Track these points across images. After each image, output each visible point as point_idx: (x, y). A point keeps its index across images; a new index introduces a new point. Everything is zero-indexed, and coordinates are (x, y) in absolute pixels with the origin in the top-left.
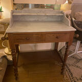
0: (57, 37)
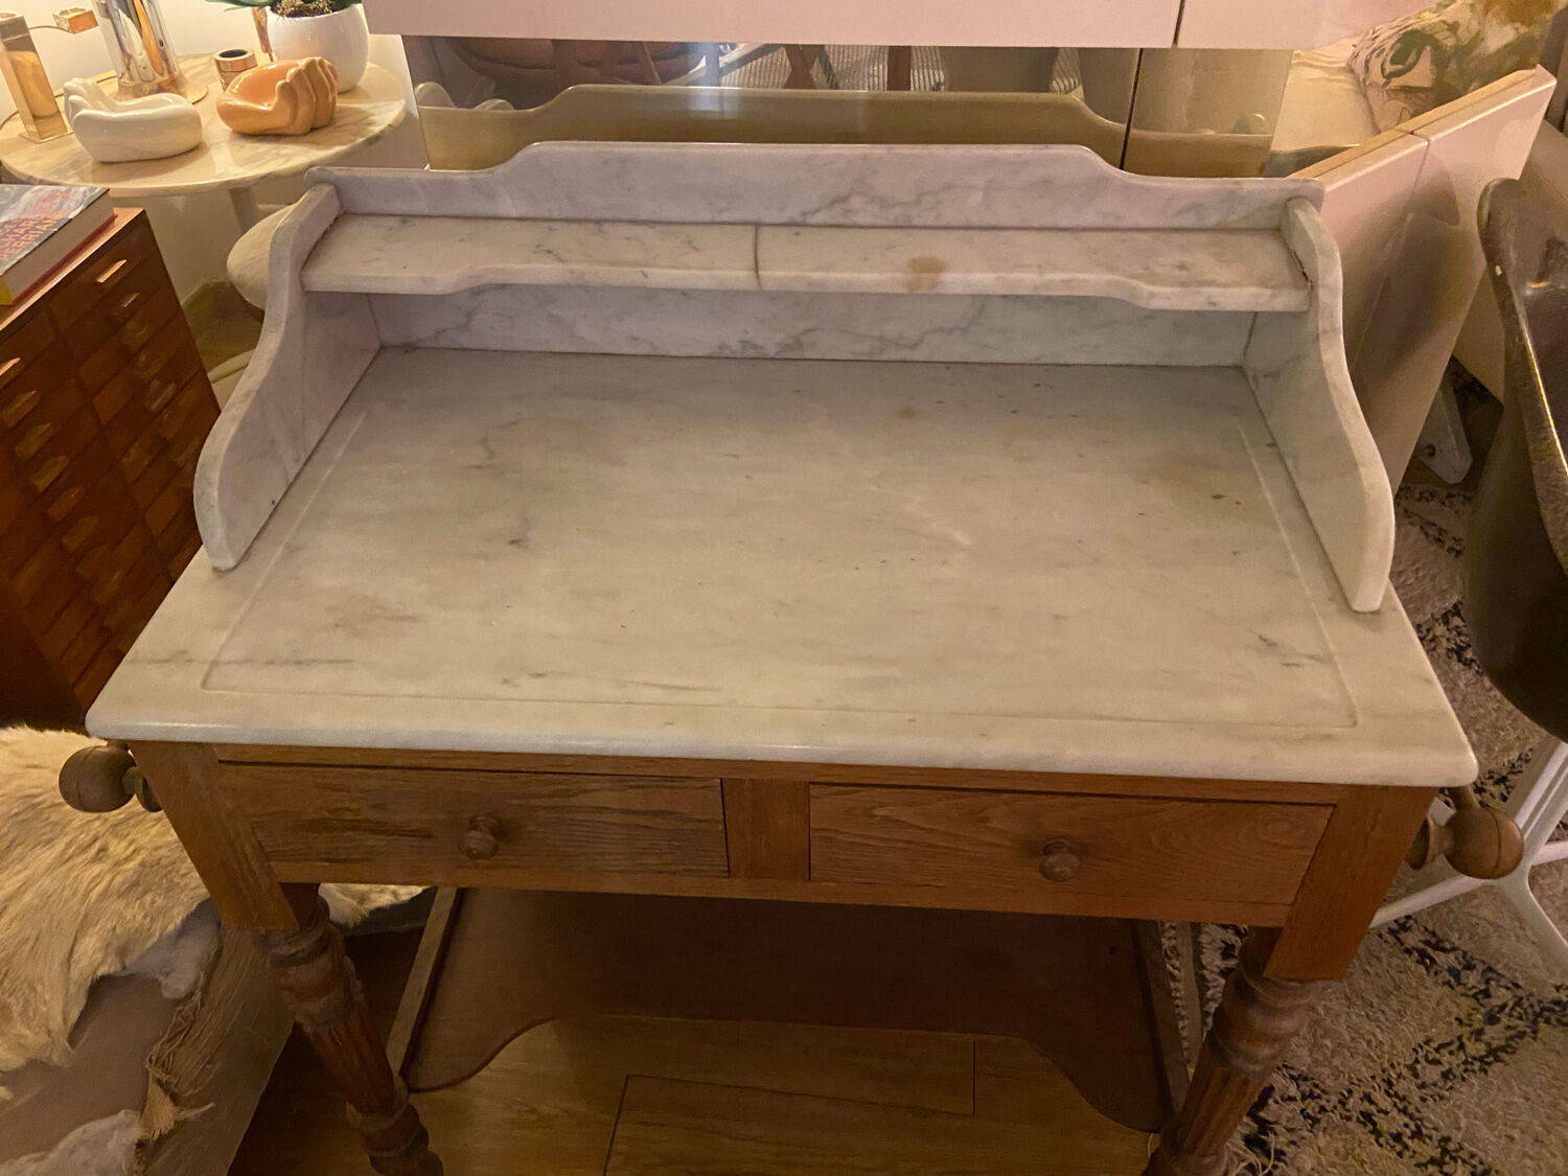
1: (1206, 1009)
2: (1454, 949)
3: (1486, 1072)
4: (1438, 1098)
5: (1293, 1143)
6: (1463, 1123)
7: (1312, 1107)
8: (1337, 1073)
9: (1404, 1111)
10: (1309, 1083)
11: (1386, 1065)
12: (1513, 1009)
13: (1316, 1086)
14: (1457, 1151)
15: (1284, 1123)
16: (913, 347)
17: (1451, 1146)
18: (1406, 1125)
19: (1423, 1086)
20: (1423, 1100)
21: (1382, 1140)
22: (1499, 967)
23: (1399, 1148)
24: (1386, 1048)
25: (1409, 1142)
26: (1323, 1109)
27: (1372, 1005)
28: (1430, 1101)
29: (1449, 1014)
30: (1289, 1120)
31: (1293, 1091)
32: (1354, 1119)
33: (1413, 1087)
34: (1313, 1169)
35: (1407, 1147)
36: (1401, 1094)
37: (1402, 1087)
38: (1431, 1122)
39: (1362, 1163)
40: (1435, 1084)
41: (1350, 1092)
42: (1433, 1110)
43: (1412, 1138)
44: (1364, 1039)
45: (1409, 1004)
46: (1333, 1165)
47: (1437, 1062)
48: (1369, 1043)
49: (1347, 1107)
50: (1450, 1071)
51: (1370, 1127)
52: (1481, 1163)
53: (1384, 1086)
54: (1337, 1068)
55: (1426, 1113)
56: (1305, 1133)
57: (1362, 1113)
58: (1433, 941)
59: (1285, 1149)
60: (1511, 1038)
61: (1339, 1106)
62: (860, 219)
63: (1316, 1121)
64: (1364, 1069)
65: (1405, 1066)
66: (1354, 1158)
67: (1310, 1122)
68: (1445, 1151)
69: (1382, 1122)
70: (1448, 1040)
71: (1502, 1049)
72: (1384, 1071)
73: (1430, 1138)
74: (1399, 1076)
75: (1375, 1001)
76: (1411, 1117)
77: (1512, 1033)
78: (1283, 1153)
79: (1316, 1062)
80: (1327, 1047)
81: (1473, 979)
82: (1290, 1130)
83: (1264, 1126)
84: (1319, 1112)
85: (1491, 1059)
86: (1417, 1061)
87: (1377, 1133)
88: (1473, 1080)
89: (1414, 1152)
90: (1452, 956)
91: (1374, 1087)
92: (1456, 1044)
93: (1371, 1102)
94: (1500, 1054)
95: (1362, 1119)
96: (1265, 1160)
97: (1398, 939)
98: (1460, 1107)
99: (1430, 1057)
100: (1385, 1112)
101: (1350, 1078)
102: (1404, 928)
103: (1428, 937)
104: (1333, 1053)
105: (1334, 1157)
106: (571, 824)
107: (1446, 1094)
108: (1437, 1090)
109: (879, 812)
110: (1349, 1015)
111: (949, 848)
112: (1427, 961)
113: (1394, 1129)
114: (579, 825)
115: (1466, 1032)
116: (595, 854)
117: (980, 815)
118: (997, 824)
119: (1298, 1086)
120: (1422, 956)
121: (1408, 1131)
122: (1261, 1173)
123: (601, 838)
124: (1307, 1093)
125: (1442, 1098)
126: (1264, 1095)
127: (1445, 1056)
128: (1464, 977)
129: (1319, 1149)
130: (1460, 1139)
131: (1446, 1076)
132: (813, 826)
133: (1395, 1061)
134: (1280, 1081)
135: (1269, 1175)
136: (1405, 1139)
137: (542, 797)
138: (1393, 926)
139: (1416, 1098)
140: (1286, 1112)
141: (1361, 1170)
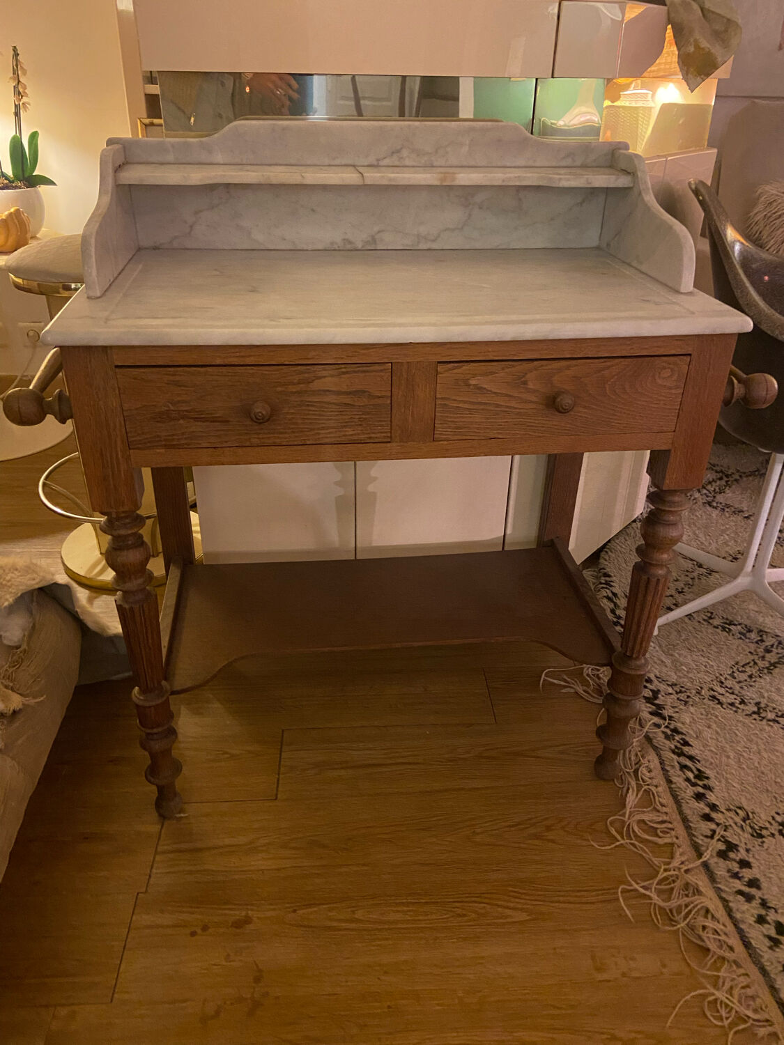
0: (553, 403)
2: (740, 624)
3: (771, 673)
4: (748, 686)
5: (677, 712)
6: (766, 695)
7: (682, 696)
8: (692, 680)
9: (733, 693)
10: (678, 686)
11: (718, 675)
12: (777, 646)
13: (682, 687)
14: (765, 707)
15: (669, 704)
16: (434, 241)
17: (762, 705)
18: (735, 699)
19: (739, 682)
20: (741, 688)
21: (724, 706)
22: (766, 630)
23: (734, 709)
24: (715, 668)
25: (739, 706)
26: (688, 697)
27: (703, 651)
28: (745, 688)
29: (744, 651)
30: (671, 703)
31: (670, 690)
32: (707, 699)
33: (734, 683)
34: (690, 722)
35: (738, 708)
36: (729, 687)
37: (729, 683)
38: (748, 696)
39: (717, 717)
40: (746, 681)
41: (701, 688)
42: (748, 691)
43: (740, 703)
44: (703, 665)
45: (722, 648)
46: (701, 719)
47: (744, 672)
48: (706, 666)
49: (702, 694)
50: (752, 674)
51: (717, 702)
52: (780, 711)
53: (718, 684)
54: (691, 678)
55: (743, 692)
56: (682, 707)
57: (710, 696)
58: (728, 622)
59: (673, 715)
60: (780, 658)
61: (697, 694)
62: (407, 162)
63: (686, 703)
64: (706, 677)
65: (728, 674)
66: (711, 715)
67: (684, 703)
68: (759, 709)
69: (722, 699)
70: (748, 661)
71: (778, 663)
72: (717, 677)
73: (750, 703)
74: (726, 679)
75: (704, 649)
76: (737, 695)
77: (780, 655)
78: (673, 717)
79: (680, 677)
80: (684, 670)
81: (753, 636)
82: (673, 707)
83: (659, 707)
85: (772, 668)
86: (733, 672)
87: (720, 703)
88: (765, 677)
89: (743, 710)
90: (739, 627)
91: (714, 685)
92: (753, 663)
93: (714, 691)
94: (776, 665)
95: (711, 699)
96: (664, 721)
97: (709, 622)
98: (762, 688)
99: (740, 670)
100: (723, 695)
101: (700, 682)
102: (710, 618)
103: (725, 621)
104: (688, 672)
105: (700, 716)
106: (308, 405)
107: (753, 684)
108: (747, 683)
109: (473, 382)
110: (691, 656)
111: (507, 407)
112: (727, 630)
113: (729, 701)
114: (312, 406)
115: (756, 657)
116: (318, 429)
117: (523, 379)
118: (531, 386)
119: (673, 688)
120: (724, 629)
121: (738, 702)
122: (663, 726)
123: (323, 415)
124: (678, 691)
125: (751, 686)
126: (656, 693)
127: (748, 669)
128: (748, 635)
129: (692, 713)
130: (765, 701)
131: (750, 677)
132: (438, 396)
133: (722, 673)
134: (662, 687)
135: (667, 727)
136: (737, 705)
137: (294, 384)
138: (706, 618)
139: (737, 687)
140: (669, 700)
141: (717, 720)
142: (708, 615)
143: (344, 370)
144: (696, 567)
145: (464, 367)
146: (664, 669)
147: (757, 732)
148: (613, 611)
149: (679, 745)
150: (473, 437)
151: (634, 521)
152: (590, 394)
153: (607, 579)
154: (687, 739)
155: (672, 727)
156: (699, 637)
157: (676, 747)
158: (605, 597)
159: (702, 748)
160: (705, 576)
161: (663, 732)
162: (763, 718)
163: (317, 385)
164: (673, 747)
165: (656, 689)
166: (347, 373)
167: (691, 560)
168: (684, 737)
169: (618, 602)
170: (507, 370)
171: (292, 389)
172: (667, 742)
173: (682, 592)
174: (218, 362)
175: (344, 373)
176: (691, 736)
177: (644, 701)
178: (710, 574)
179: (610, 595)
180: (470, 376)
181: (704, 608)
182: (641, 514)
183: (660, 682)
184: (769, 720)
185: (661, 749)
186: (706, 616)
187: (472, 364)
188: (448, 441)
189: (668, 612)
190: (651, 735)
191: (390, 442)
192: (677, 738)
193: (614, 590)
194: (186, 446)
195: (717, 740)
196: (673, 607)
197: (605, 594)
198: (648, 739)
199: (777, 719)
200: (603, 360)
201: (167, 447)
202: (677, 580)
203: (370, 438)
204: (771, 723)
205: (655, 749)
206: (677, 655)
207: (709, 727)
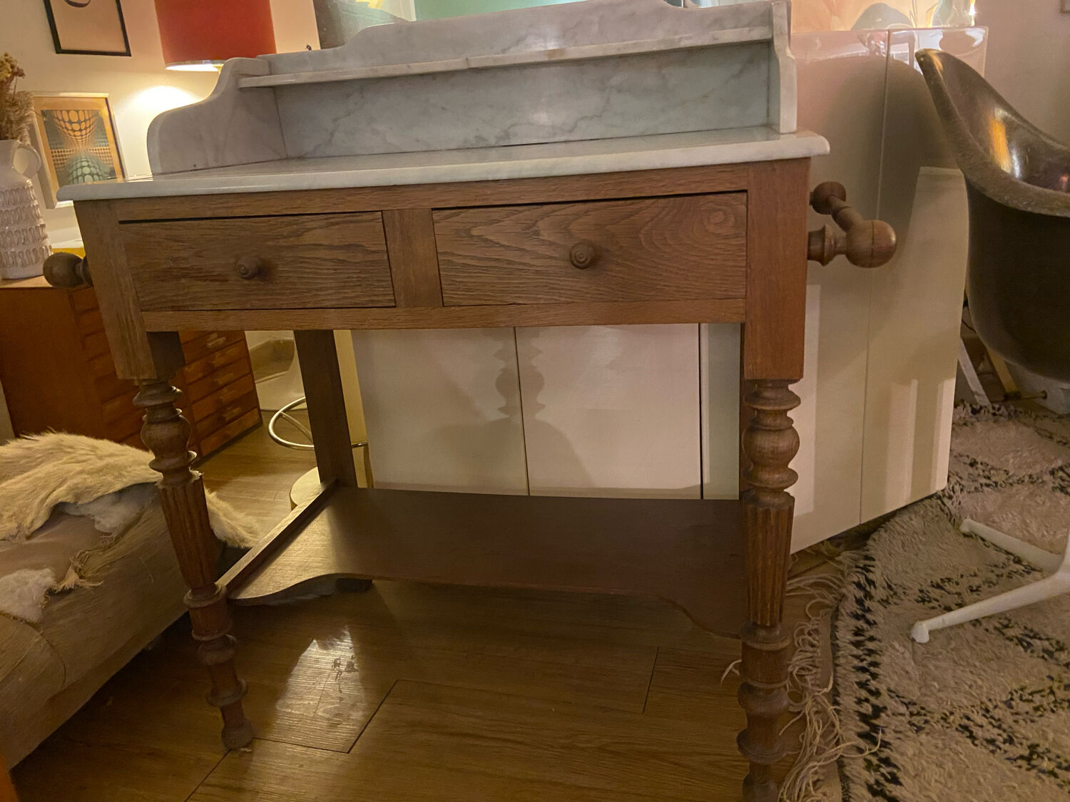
1: (837, 662)
4: (1029, 722)
5: (899, 738)
6: (1051, 736)
7: (915, 720)
8: (940, 701)
9: (999, 727)
10: (917, 706)
11: (984, 699)
13: (923, 708)
14: (1043, 753)
15: (893, 728)
16: (570, 131)
17: (1040, 750)
18: (999, 735)
19: (1016, 713)
20: (1016, 721)
21: (976, 742)
23: (991, 748)
24: (985, 690)
25: (1002, 746)
26: (926, 722)
27: (975, 666)
28: (1022, 722)
29: (1042, 673)
30: (897, 726)
31: (903, 709)
32: (954, 729)
33: (1008, 714)
34: (915, 755)
35: (999, 748)
36: (996, 717)
37: (997, 713)
38: (1019, 732)
39: (957, 753)
40: (1027, 713)
41: (951, 713)
42: (1024, 727)
43: (1005, 742)
44: (966, 684)
45: (1007, 667)
46: (932, 753)
47: (1030, 701)
48: (970, 687)
49: (948, 721)
50: (1041, 706)
51: (968, 734)
53: (982, 712)
54: (941, 698)
55: (1016, 727)
56: (910, 733)
57: (960, 725)
58: (1032, 634)
59: (891, 741)
61: (942, 722)
63: (919, 729)
64: (964, 700)
65: (1002, 702)
66: (951, 749)
67: (915, 728)
68: (1032, 753)
69: (978, 732)
70: (1041, 688)
72: (982, 703)
73: (1021, 744)
74: (996, 707)
75: (977, 664)
76: (1004, 731)
78: (889, 744)
79: (924, 695)
80: (935, 687)
82: (896, 732)
83: (875, 728)
84: (924, 723)
87: (972, 737)
88: (1060, 711)
89: (1006, 751)
90: (1046, 643)
91: (973, 712)
92: (1048, 691)
93: (968, 719)
95: (960, 729)
96: (873, 747)
97: (1002, 632)
98: (1048, 726)
99: (1024, 698)
100: (982, 726)
101: (952, 704)
102: (1006, 627)
103: (1027, 632)
104: (939, 691)
105: (933, 749)
106: (302, 262)
107: (1036, 719)
108: (1029, 716)
109: (475, 232)
110: (954, 670)
111: (522, 264)
112: (1025, 644)
113: (988, 736)
114: (307, 262)
115: (1056, 685)
116: (317, 290)
117: (535, 228)
118: (545, 236)
119: (908, 708)
120: (1020, 641)
121: (1001, 739)
122: (867, 752)
123: (320, 274)
124: (915, 712)
125: (1032, 721)
126: (878, 711)
127: (1037, 698)
128: (1056, 654)
129: (921, 744)
130: (1047, 746)
131: (1036, 709)
132: (439, 250)
133: (992, 698)
134: (892, 704)
135: (874, 754)
136: (997, 743)
137: (285, 237)
138: (998, 626)
139: (1010, 720)
140: (895, 722)
141: (956, 758)
142: (1003, 623)
143: (332, 220)
144: (1011, 562)
145: (462, 214)
146: (905, 682)
147: (1016, 785)
148: (859, 602)
149: (882, 780)
150: (491, 303)
151: (930, 497)
152: (622, 247)
153: (867, 562)
154: (899, 774)
155: (883, 755)
156: (978, 649)
157: (877, 782)
158: (854, 583)
159: (917, 791)
160: (1021, 575)
161: (865, 760)
162: (1034, 767)
163: (308, 238)
164: (872, 781)
165: (881, 706)
166: (337, 223)
167: (1008, 553)
168: (895, 771)
169: (873, 591)
170: (513, 217)
171: (282, 242)
172: (866, 773)
173: (977, 590)
174: (209, 214)
175: (333, 224)
176: (907, 772)
177: (858, 718)
178: (1028, 573)
179: (863, 581)
180: (471, 225)
181: (1001, 613)
182: (943, 491)
183: (891, 697)
184: (1043, 772)
185: (853, 782)
186: (1000, 623)
187: (472, 211)
188: (459, 306)
189: (944, 613)
190: (846, 761)
191: (395, 307)
192: (884, 770)
193: (871, 576)
194: (190, 309)
195: (945, 786)
196: (953, 606)
197: (856, 580)
198: (840, 764)
199: (1057, 771)
200: (629, 202)
201: (173, 308)
202: (975, 575)
203: (372, 301)
204: (1044, 776)
205: (844, 779)
206: (931, 667)
207: (940, 766)
